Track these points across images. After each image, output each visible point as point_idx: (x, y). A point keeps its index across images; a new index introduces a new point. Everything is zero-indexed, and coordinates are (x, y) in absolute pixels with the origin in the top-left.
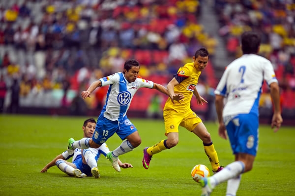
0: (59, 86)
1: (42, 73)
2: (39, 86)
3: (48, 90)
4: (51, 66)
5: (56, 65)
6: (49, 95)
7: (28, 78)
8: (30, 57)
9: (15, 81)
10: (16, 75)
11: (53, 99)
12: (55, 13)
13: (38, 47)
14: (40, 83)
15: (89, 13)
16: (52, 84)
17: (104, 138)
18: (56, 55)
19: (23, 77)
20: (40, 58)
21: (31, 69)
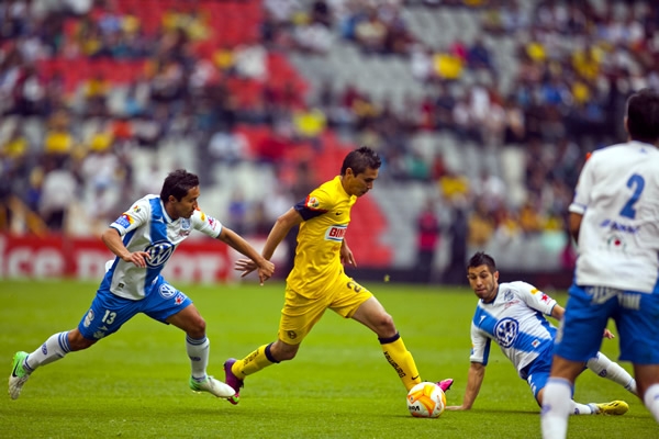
0: (555, 223)
1: (518, 195)
2: (512, 224)
3: (532, 232)
4: (539, 180)
5: (550, 177)
6: (534, 245)
7: (489, 205)
8: (491, 160)
9: (459, 214)
10: (460, 200)
11: (543, 253)
12: (547, 61)
13: (509, 137)
14: (514, 218)
15: (623, 59)
16: (542, 219)
17: (105, 328)
18: (548, 153)
19: (478, 205)
20: (514, 160)
21: (495, 187)
